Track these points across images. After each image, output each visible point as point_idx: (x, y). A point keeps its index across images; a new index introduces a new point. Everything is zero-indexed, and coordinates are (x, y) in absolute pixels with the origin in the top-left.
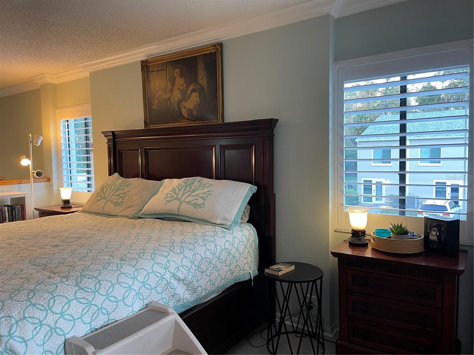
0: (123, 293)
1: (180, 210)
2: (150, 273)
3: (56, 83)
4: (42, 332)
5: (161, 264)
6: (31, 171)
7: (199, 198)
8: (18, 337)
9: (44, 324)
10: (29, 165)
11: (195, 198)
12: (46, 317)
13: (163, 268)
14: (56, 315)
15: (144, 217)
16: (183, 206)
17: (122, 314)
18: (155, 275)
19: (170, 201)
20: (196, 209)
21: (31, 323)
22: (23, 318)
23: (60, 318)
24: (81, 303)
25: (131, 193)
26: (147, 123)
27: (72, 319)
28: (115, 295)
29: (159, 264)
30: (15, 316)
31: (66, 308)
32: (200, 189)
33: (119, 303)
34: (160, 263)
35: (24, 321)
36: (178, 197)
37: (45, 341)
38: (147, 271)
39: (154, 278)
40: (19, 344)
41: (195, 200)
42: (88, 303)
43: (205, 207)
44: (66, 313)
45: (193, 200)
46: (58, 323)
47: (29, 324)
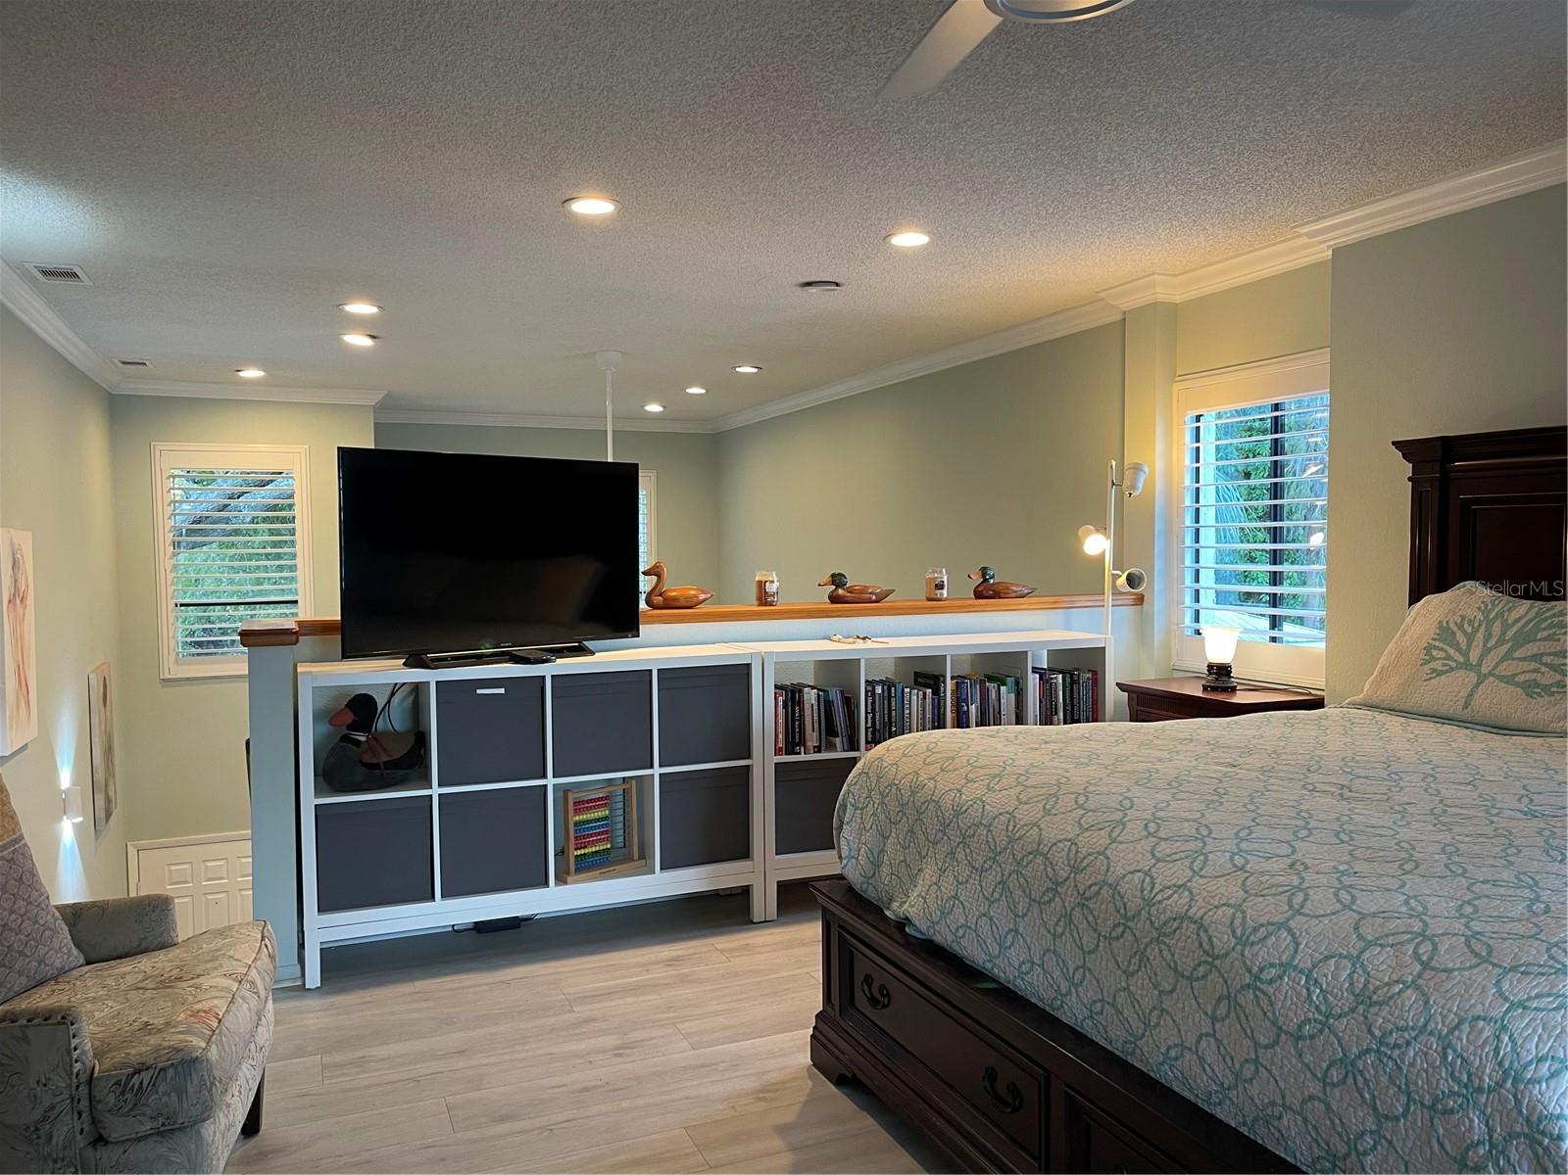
3: (1178, 299)
6: (1109, 570)
10: (1103, 555)
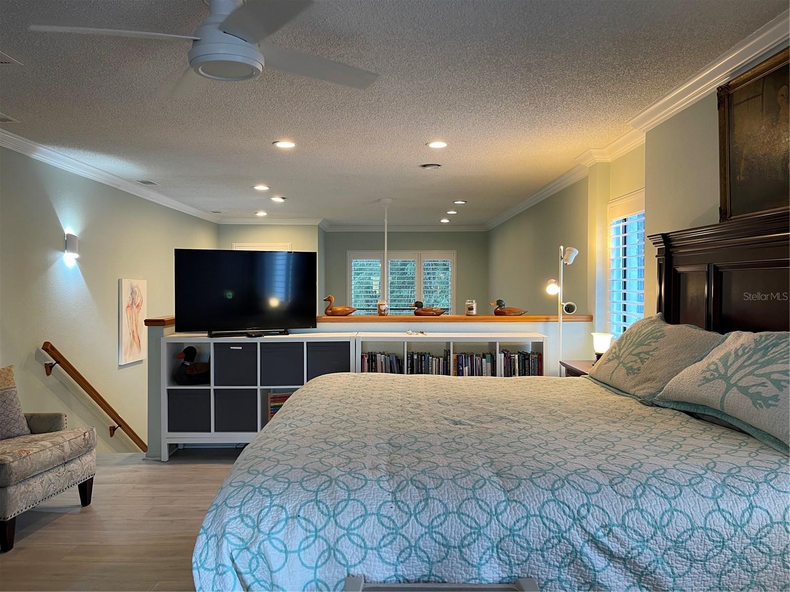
0: (461, 535)
1: (725, 405)
2: (534, 515)
3: (609, 160)
4: (315, 547)
5: (566, 505)
6: (560, 303)
7: (769, 382)
8: (280, 542)
9: (320, 537)
11: (760, 380)
12: (325, 526)
13: (569, 516)
14: (340, 529)
15: (661, 404)
16: (732, 395)
17: (455, 573)
18: (544, 524)
19: (710, 380)
20: (756, 407)
21: (302, 527)
22: (295, 515)
23: (344, 535)
24: (383, 525)
25: (658, 352)
26: (726, 213)
27: (363, 545)
28: (445, 533)
29: (562, 506)
30: (288, 510)
31: (357, 523)
32: (783, 361)
33: (452, 551)
34: (566, 502)
35: (296, 521)
36: (726, 372)
37: (319, 563)
38: (527, 509)
39: (539, 530)
40: (276, 552)
41: (759, 385)
42: (393, 529)
43: (777, 406)
44: (356, 532)
45: (755, 385)
46: (340, 542)
47: (299, 528)
